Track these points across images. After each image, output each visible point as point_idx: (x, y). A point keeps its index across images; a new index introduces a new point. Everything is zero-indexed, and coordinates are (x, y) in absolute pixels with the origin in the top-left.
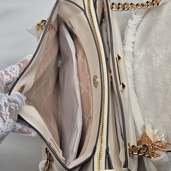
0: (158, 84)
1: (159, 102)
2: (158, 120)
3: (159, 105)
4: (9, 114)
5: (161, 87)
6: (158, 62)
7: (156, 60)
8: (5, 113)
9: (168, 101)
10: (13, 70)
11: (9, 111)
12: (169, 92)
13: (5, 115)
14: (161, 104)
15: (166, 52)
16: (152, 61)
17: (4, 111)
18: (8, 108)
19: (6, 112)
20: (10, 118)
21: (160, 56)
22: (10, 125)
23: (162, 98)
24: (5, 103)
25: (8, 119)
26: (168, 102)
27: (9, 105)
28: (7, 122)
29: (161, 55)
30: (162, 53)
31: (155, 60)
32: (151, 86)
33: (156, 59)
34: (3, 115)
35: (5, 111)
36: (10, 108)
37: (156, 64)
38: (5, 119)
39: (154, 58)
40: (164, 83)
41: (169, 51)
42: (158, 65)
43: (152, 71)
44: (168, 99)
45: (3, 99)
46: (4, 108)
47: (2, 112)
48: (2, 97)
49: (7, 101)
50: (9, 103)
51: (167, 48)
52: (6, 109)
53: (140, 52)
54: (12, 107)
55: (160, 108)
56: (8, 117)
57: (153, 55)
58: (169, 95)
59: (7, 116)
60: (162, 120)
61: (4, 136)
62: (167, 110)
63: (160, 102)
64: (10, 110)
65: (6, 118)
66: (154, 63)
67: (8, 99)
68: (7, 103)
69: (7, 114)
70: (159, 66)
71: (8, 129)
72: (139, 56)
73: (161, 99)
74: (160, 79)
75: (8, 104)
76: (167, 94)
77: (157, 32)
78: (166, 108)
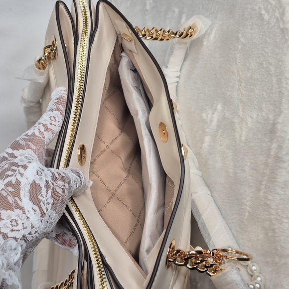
0: (244, 171)
1: (246, 205)
2: (244, 237)
3: (246, 209)
4: (51, 201)
5: (250, 178)
6: (244, 133)
7: (241, 129)
8: (45, 199)
9: (262, 203)
10: (54, 120)
11: (52, 196)
12: (263, 187)
13: (46, 203)
14: (250, 207)
15: (258, 115)
16: (234, 130)
17: (44, 196)
18: (50, 191)
19: (47, 198)
20: (52, 209)
21: (248, 122)
22: (50, 221)
23: (252, 197)
24: (46, 181)
25: (49, 210)
26: (261, 205)
27: (52, 186)
28: (47, 216)
29: (250, 120)
30: (252, 118)
31: (239, 129)
32: (231, 175)
33: (240, 127)
34: (41, 204)
35: (46, 196)
36: (54, 191)
37: (241, 136)
38: (45, 210)
39: (237, 126)
40: (255, 170)
41: (264, 115)
42: (243, 138)
43: (233, 148)
44: (261, 200)
45: (43, 175)
46: (44, 191)
47: (40, 198)
48: (42, 172)
49: (50, 179)
50: (53, 182)
51: (261, 109)
52: (47, 193)
53: (213, 114)
54: (58, 189)
55: (247, 214)
56: (49, 207)
57: (236, 120)
58: (264, 193)
59: (47, 205)
60: (250, 236)
61: (39, 239)
62: (260, 220)
63: (248, 203)
64: (54, 194)
65: (46, 208)
66: (237, 135)
67: (53, 174)
68: (50, 182)
69: (49, 201)
70: (247, 140)
71: (47, 228)
72: (211, 121)
73: (249, 199)
74: (248, 164)
75: (51, 184)
76: (259, 190)
77: (243, 81)
78: (258, 216)
